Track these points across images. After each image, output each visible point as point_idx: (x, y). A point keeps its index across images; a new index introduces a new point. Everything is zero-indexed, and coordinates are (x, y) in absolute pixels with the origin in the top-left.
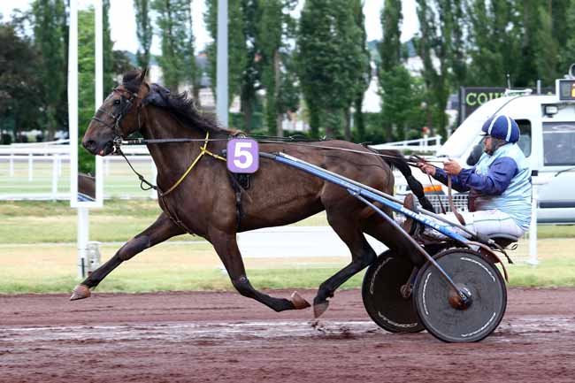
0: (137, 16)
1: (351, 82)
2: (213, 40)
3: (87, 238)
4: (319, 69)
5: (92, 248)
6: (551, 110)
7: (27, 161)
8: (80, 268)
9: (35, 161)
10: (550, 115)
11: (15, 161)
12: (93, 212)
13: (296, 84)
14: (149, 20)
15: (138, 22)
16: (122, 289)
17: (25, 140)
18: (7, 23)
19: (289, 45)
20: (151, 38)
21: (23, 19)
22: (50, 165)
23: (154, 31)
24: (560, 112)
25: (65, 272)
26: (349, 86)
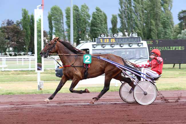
2: (68, 28)
3: (40, 80)
5: (41, 83)
6: (95, 46)
7: (22, 60)
8: (38, 88)
9: (24, 60)
10: (95, 47)
11: (18, 60)
12: (41, 73)
16: (49, 93)
17: (20, 55)
19: (88, 29)
21: (19, 23)
22: (29, 61)
24: (97, 47)
25: (34, 89)
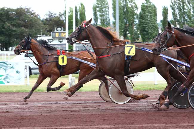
0: (94, 14)
1: (154, 32)
2: (115, 20)
4: (145, 28)
5: (73, 79)
6: (51, 41)
8: (69, 85)
13: (138, 33)
14: (97, 15)
15: (94, 16)
18: (58, 16)
19: (136, 22)
20: (98, 20)
21: (62, 15)
23: (98, 18)
24: (53, 41)
26: (154, 33)
